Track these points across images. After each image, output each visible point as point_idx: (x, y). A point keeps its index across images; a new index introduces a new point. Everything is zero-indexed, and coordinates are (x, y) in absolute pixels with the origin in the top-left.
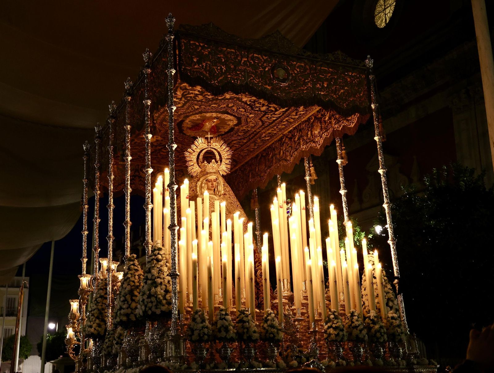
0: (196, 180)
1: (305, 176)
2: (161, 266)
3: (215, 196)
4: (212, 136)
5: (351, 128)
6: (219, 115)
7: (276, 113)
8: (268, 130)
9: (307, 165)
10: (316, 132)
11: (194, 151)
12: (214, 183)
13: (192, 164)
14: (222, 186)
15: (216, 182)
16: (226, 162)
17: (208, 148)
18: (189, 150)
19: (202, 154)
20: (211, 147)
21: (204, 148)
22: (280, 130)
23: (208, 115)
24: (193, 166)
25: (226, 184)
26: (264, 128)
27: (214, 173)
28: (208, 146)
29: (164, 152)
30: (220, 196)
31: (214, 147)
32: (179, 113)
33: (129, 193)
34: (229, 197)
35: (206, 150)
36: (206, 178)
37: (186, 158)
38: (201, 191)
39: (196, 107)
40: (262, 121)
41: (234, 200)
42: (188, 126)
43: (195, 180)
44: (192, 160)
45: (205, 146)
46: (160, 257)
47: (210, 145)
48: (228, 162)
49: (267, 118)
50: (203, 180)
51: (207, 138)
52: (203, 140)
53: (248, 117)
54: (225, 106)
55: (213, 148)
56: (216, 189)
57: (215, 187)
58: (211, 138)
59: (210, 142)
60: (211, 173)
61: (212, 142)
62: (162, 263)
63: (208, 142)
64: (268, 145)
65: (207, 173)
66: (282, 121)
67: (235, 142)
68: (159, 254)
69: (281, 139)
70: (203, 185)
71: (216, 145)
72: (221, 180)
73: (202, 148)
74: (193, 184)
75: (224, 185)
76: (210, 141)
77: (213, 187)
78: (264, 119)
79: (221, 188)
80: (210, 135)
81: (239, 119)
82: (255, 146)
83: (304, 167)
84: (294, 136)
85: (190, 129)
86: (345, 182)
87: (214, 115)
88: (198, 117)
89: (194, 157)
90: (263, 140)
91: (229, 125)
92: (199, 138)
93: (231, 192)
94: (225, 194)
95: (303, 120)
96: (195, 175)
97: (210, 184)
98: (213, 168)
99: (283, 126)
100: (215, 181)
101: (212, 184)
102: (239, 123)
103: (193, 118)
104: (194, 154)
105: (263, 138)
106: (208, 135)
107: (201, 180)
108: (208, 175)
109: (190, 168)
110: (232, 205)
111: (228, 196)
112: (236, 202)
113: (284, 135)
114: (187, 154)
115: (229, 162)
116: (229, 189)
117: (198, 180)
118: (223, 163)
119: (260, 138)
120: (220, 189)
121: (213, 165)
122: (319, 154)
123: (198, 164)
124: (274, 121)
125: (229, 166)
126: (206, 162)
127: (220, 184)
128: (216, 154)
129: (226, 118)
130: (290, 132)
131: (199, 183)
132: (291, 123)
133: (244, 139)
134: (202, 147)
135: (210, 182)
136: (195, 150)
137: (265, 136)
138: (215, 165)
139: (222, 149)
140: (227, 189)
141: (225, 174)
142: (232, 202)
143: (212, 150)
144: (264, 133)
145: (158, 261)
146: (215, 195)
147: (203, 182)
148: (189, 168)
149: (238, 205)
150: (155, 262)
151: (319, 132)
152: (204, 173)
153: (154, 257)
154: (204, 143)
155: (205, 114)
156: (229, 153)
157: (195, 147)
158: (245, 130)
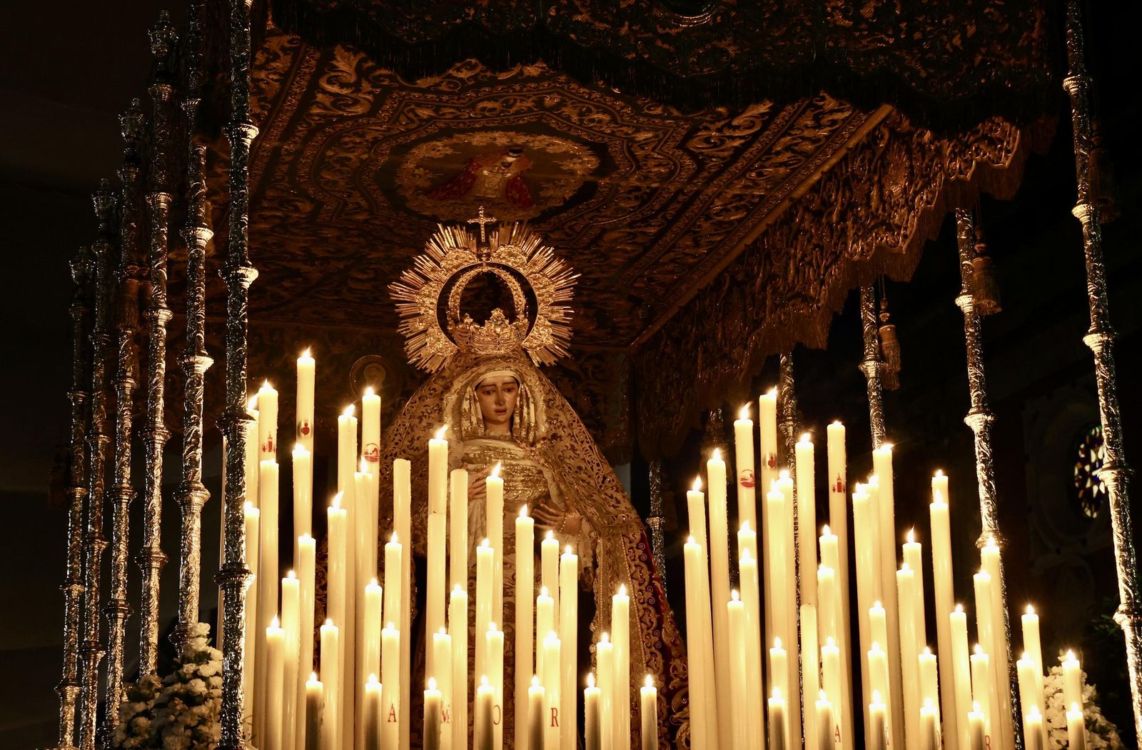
0: (438, 386)
1: (862, 359)
2: (203, 720)
3: (512, 446)
4: (494, 220)
5: (1001, 170)
6: (521, 140)
7: (735, 123)
8: (729, 185)
9: (871, 317)
10: (896, 190)
11: (427, 280)
12: (508, 397)
13: (421, 327)
14: (541, 405)
15: (513, 394)
16: (554, 317)
17: (481, 265)
18: (409, 276)
19: (457, 289)
20: (492, 260)
21: (466, 265)
22: (777, 183)
23: (478, 140)
24: (422, 336)
25: (559, 400)
26: (709, 181)
27: (504, 358)
28: (479, 256)
29: (362, 281)
30: (533, 444)
31: (504, 262)
32: (369, 137)
33: (158, 446)
34: (573, 448)
35: (473, 273)
36: (473, 380)
37: (398, 308)
38: (460, 426)
39: (424, 113)
40: (693, 156)
41: (588, 459)
42: (421, 183)
43: (435, 386)
44: (419, 314)
45: (469, 257)
46: (199, 686)
47: (488, 255)
48: (559, 314)
49: (707, 140)
50: (466, 385)
51: (474, 229)
52: (461, 237)
53: (632, 140)
54: (529, 104)
55: (499, 266)
56: (517, 420)
57: (514, 412)
58: (490, 228)
59: (488, 244)
60: (489, 359)
61: (494, 241)
62: (203, 710)
63: (479, 244)
64: (749, 241)
65: (478, 361)
66: (768, 152)
67: (614, 235)
68: (196, 675)
69: (788, 218)
70: (466, 405)
71: (510, 254)
72: (536, 386)
73: (456, 267)
74: (428, 401)
75: (547, 402)
76: (487, 238)
77: (505, 411)
78: (696, 144)
79: (536, 415)
80: (487, 215)
81: (599, 149)
82: (697, 244)
83: (860, 324)
84: (827, 205)
85: (427, 192)
86: (988, 383)
87: (501, 139)
88: (441, 148)
89: (428, 301)
90: (720, 223)
91: (572, 173)
92: (445, 228)
93: (580, 429)
94: (555, 437)
95: (852, 144)
96: (432, 367)
97: (490, 400)
98: (496, 339)
99: (782, 170)
100: (509, 390)
101: (499, 402)
102: (606, 165)
103: (422, 151)
104: (425, 289)
105: (716, 214)
106: (477, 216)
107: (457, 385)
108: (483, 369)
109: (412, 345)
110: (584, 476)
111: (567, 442)
112: (598, 465)
113: (796, 203)
114: (399, 291)
115: (566, 314)
116: (569, 415)
117: (447, 388)
118: (540, 320)
119: (708, 218)
120: (533, 419)
121: (498, 330)
122: (905, 274)
123: (444, 326)
124: (738, 152)
125: (565, 332)
126: (468, 320)
127: (531, 400)
128: (514, 285)
129: (550, 150)
130: (815, 189)
131: (451, 398)
132: (807, 155)
133: (646, 221)
134: (456, 262)
135: (488, 393)
136: (431, 276)
137: (725, 210)
138: (507, 331)
139: (537, 268)
140: (562, 418)
141: (551, 361)
142: (583, 466)
143: (496, 271)
144: (719, 195)
145: (192, 700)
146: (512, 440)
147: (465, 392)
148: (411, 342)
149: (605, 478)
150: (179, 705)
151: (905, 191)
152: (468, 360)
153: (178, 687)
154: (465, 249)
155: (464, 138)
156: (562, 282)
157: (431, 264)
158: (638, 189)
